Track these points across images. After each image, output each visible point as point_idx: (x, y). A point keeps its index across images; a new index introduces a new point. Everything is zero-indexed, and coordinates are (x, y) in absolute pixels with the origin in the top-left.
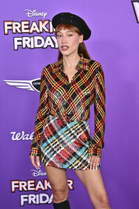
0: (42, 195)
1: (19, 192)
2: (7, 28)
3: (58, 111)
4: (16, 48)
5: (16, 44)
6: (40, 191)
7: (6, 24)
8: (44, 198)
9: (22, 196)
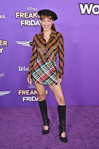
0: (33, 97)
1: (22, 95)
2: (17, 15)
3: (41, 57)
4: (21, 25)
5: (22, 23)
6: (32, 95)
7: (17, 13)
8: (34, 99)
9: (23, 98)
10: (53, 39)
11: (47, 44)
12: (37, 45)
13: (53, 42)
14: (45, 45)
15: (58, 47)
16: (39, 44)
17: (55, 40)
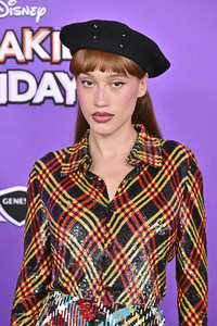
10: (146, 180)
11: (112, 206)
12: (56, 212)
13: (146, 196)
14: (104, 212)
15: (176, 223)
16: (67, 203)
17: (157, 184)
